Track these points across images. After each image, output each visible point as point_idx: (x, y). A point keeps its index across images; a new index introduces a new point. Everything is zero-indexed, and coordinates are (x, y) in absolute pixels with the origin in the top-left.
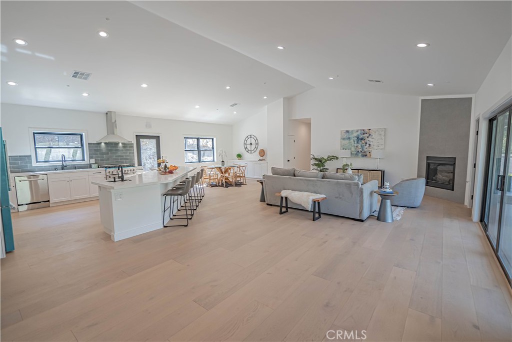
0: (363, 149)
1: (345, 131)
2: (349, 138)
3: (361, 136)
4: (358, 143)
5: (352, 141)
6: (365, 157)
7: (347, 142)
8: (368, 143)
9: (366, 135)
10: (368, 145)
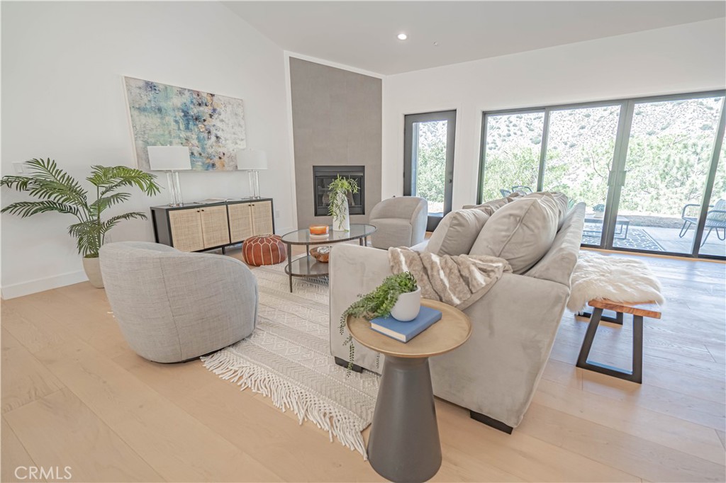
0: (203, 148)
2: (160, 110)
3: (194, 111)
4: (187, 128)
5: (170, 119)
6: (211, 170)
7: (152, 121)
8: (214, 131)
9: (206, 110)
10: (213, 138)
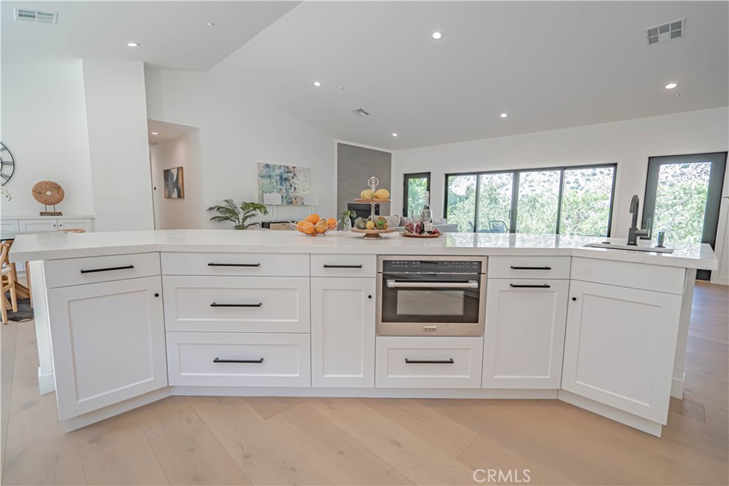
0: (288, 194)
1: (264, 165)
2: (270, 176)
3: (285, 176)
4: (281, 184)
5: (274, 180)
6: (290, 205)
7: (266, 181)
8: (293, 185)
9: (291, 175)
10: (293, 189)
